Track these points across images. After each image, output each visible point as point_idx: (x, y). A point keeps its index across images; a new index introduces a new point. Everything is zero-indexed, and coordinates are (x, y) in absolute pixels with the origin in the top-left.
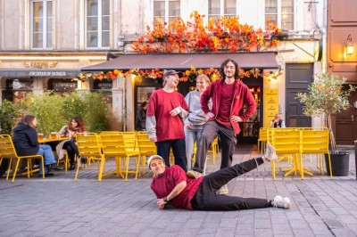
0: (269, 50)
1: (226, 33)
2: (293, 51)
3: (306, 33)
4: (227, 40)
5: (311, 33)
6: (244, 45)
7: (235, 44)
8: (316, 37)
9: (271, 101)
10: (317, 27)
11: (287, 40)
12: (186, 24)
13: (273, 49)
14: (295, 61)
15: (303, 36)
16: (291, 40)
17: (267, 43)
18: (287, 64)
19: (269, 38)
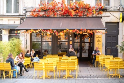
0: (98, 16)
1: (77, 8)
2: (109, 16)
3: (115, 8)
4: (77, 11)
5: (118, 8)
6: (86, 13)
7: (81, 13)
8: (120, 10)
9: (99, 41)
10: (121, 5)
11: (106, 11)
12: (57, 3)
13: (100, 15)
14: (110, 21)
15: (114, 9)
16: (108, 11)
17: (97, 13)
18: (106, 23)
19: (98, 10)
